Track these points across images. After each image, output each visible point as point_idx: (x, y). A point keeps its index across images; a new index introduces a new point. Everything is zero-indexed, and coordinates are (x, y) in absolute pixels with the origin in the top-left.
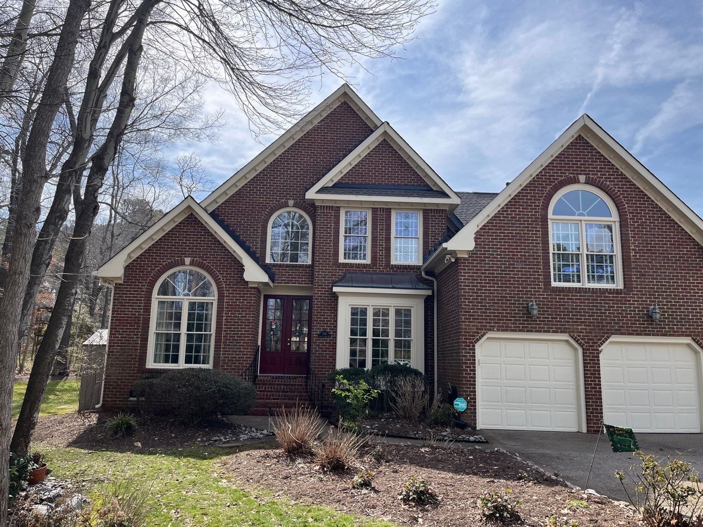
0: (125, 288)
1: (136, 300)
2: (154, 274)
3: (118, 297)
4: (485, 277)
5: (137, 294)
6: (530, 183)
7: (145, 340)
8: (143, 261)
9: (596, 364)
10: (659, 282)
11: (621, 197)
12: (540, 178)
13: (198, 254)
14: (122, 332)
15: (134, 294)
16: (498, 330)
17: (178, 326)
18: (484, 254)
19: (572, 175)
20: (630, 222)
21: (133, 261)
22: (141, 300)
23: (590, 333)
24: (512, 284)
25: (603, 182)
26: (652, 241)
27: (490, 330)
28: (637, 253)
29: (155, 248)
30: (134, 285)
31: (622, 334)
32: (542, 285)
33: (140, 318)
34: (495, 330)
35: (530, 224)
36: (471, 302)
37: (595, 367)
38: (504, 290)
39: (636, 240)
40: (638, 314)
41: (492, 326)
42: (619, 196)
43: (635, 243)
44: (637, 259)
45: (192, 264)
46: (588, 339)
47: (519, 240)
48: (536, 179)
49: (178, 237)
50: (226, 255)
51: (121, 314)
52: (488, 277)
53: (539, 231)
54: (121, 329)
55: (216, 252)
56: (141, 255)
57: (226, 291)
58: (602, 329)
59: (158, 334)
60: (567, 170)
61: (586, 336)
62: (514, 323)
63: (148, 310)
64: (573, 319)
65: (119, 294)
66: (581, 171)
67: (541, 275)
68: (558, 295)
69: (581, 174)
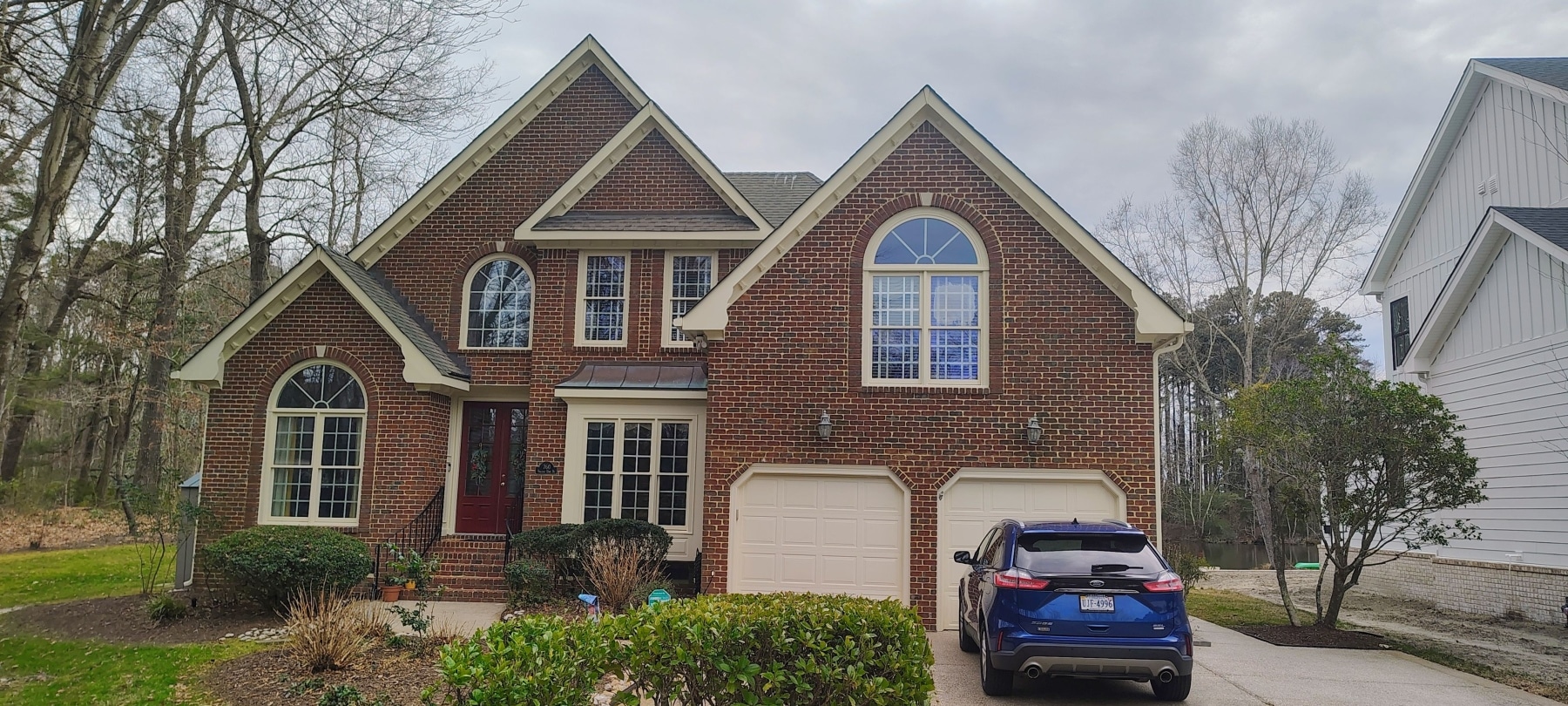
0: (225, 397)
1: (242, 416)
2: (268, 374)
3: (215, 411)
4: (751, 372)
5: (244, 407)
6: (836, 210)
7: (255, 479)
8: (252, 353)
9: (930, 516)
10: (1050, 375)
11: (993, 229)
12: (854, 201)
13: (338, 340)
14: (221, 467)
15: (239, 406)
16: (768, 461)
17: (307, 457)
18: (751, 334)
19: (909, 194)
20: (1006, 271)
21: (238, 353)
22: (249, 416)
23: (922, 463)
24: (796, 383)
25: (962, 203)
26: (1042, 304)
27: (755, 461)
28: (1015, 326)
29: (270, 330)
30: (239, 393)
31: (978, 465)
32: (846, 385)
33: (247, 444)
34: (764, 460)
35: (832, 281)
36: (726, 415)
37: (927, 522)
38: (782, 394)
39: (1015, 304)
40: (1007, 431)
41: (759, 455)
42: (989, 227)
43: (1012, 309)
44: (1015, 336)
45: (327, 356)
46: (919, 475)
47: (811, 308)
48: (846, 203)
49: (307, 312)
50: (381, 340)
51: (219, 439)
52: (756, 372)
53: (846, 293)
54: (219, 462)
55: (365, 335)
56: (249, 343)
57: (381, 398)
58: (943, 458)
59: (277, 471)
60: (901, 185)
61: (917, 469)
62: (795, 449)
63: (260, 432)
64: (896, 440)
65: (217, 406)
66: (925, 185)
67: (845, 368)
68: (871, 401)
69: (925, 191)
